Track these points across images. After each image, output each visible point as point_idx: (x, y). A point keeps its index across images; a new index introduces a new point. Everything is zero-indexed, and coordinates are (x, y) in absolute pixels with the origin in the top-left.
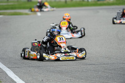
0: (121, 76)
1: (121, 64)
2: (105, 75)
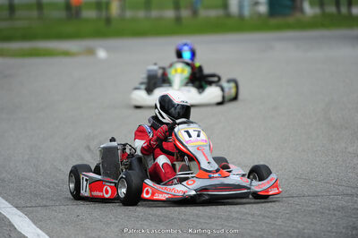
1: (340, 197)
2: (294, 229)
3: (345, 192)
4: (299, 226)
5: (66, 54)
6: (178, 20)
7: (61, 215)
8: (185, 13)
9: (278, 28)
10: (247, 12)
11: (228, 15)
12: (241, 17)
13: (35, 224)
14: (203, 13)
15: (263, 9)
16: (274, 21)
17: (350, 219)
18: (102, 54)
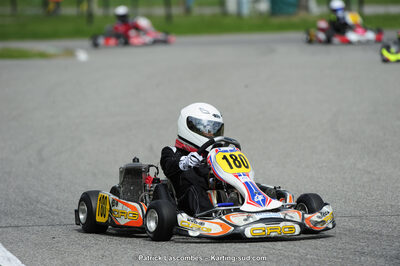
0: (348, 258)
1: (347, 219)
2: (296, 255)
3: (353, 213)
4: (301, 251)
5: (43, 55)
6: (169, 17)
7: (34, 236)
8: (177, 11)
9: (281, 28)
10: (246, 10)
11: (225, 13)
12: (239, 15)
13: (5, 246)
14: (196, 11)
15: (264, 6)
16: (276, 20)
17: (358, 243)
18: (82, 56)
